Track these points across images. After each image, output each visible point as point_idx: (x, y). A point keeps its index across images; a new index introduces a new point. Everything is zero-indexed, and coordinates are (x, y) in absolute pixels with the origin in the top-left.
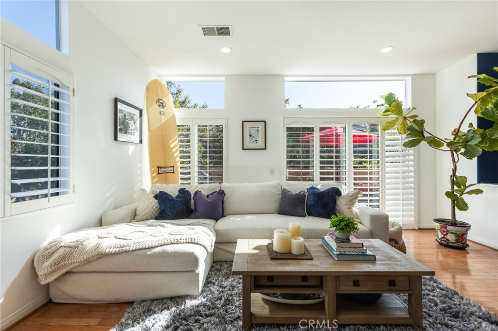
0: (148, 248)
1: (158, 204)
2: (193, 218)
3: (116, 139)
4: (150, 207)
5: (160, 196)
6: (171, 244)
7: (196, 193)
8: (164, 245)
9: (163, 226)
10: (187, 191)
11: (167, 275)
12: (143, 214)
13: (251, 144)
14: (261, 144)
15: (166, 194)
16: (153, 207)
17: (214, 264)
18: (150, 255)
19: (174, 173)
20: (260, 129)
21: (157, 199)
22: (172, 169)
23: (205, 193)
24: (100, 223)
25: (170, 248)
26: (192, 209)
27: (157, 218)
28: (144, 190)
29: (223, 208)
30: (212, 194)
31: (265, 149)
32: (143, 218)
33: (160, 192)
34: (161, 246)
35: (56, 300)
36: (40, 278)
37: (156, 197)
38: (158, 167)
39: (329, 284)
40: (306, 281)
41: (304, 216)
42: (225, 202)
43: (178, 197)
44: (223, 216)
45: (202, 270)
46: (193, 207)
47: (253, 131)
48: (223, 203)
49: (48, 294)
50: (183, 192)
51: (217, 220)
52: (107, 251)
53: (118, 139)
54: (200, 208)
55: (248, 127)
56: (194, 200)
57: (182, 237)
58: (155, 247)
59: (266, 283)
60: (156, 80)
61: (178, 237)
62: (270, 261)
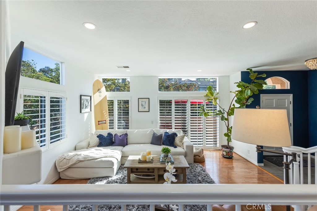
0: (96, 159)
1: (98, 140)
2: (114, 146)
3: (81, 112)
4: (95, 141)
5: (100, 136)
6: (104, 157)
7: (115, 135)
8: (101, 158)
9: (101, 150)
10: (112, 134)
11: (102, 169)
12: (92, 144)
13: (142, 109)
14: (147, 109)
15: (102, 135)
16: (96, 141)
17: (122, 166)
18: (96, 161)
19: (106, 123)
20: (146, 102)
21: (98, 138)
22: (105, 121)
23: (119, 134)
24: (75, 149)
25: (104, 159)
26: (113, 142)
27: (98, 146)
28: (93, 134)
29: (127, 141)
30: (122, 135)
31: (149, 111)
32: (93, 146)
33: (100, 135)
34: (100, 158)
35: (62, 178)
36: (58, 170)
37: (98, 137)
38: (98, 121)
39: (156, 171)
40: (149, 170)
41: (161, 145)
42: (128, 138)
43: (107, 136)
44: (127, 144)
45: (116, 167)
46: (114, 141)
47: (143, 103)
48: (127, 139)
49: (60, 175)
50: (110, 134)
51: (124, 147)
52: (81, 159)
53: (82, 112)
54: (117, 142)
55: (141, 101)
56: (114, 138)
57: (108, 155)
58: (98, 159)
59: (135, 171)
60: (98, 80)
61: (107, 155)
62: (138, 164)
